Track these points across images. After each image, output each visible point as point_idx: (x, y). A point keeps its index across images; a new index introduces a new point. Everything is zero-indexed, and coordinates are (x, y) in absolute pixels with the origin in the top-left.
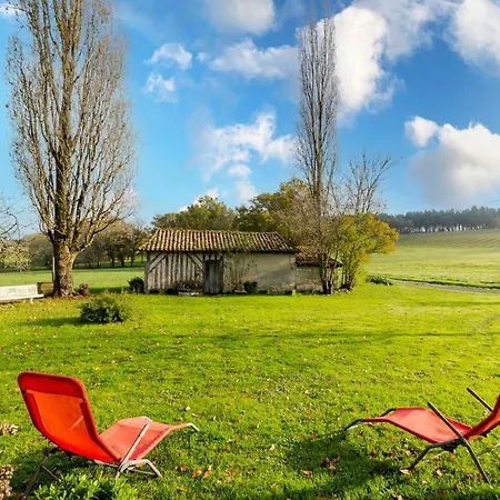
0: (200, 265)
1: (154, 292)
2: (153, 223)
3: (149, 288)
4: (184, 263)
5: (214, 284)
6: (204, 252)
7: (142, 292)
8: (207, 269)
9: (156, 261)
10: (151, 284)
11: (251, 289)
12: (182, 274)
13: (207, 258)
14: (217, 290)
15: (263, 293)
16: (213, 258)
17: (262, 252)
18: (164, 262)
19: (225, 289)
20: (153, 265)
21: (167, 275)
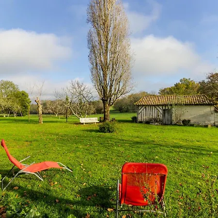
0: (161, 111)
1: (141, 122)
2: (159, 93)
3: (139, 121)
4: (153, 110)
5: (168, 120)
6: (162, 105)
7: (136, 122)
8: (164, 113)
9: (141, 109)
10: (139, 119)
11: (186, 123)
12: (152, 115)
13: (164, 108)
14: (169, 123)
15: (192, 125)
16: (167, 108)
17: (192, 105)
18: (145, 110)
19: (173, 123)
20: (140, 111)
21: (146, 115)
